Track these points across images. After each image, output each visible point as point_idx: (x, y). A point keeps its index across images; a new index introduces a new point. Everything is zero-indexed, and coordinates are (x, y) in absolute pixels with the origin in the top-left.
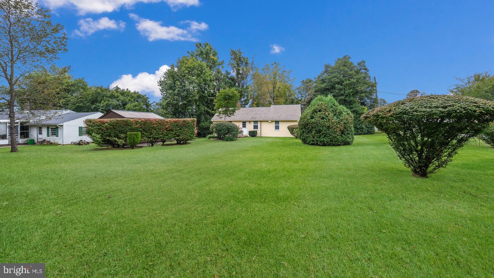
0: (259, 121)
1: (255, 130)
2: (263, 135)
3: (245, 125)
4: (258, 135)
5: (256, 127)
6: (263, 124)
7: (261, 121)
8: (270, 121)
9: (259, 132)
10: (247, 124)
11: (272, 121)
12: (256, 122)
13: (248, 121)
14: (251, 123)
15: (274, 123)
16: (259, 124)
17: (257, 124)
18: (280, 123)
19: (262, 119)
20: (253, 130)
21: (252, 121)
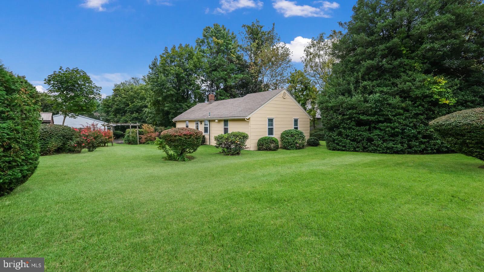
4: (207, 142)
5: (206, 130)
6: (212, 125)
7: (210, 121)
8: (217, 121)
9: (207, 137)
10: (199, 125)
11: (220, 121)
15: (223, 123)
16: (209, 125)
19: (212, 117)
20: (204, 134)
21: (203, 121)
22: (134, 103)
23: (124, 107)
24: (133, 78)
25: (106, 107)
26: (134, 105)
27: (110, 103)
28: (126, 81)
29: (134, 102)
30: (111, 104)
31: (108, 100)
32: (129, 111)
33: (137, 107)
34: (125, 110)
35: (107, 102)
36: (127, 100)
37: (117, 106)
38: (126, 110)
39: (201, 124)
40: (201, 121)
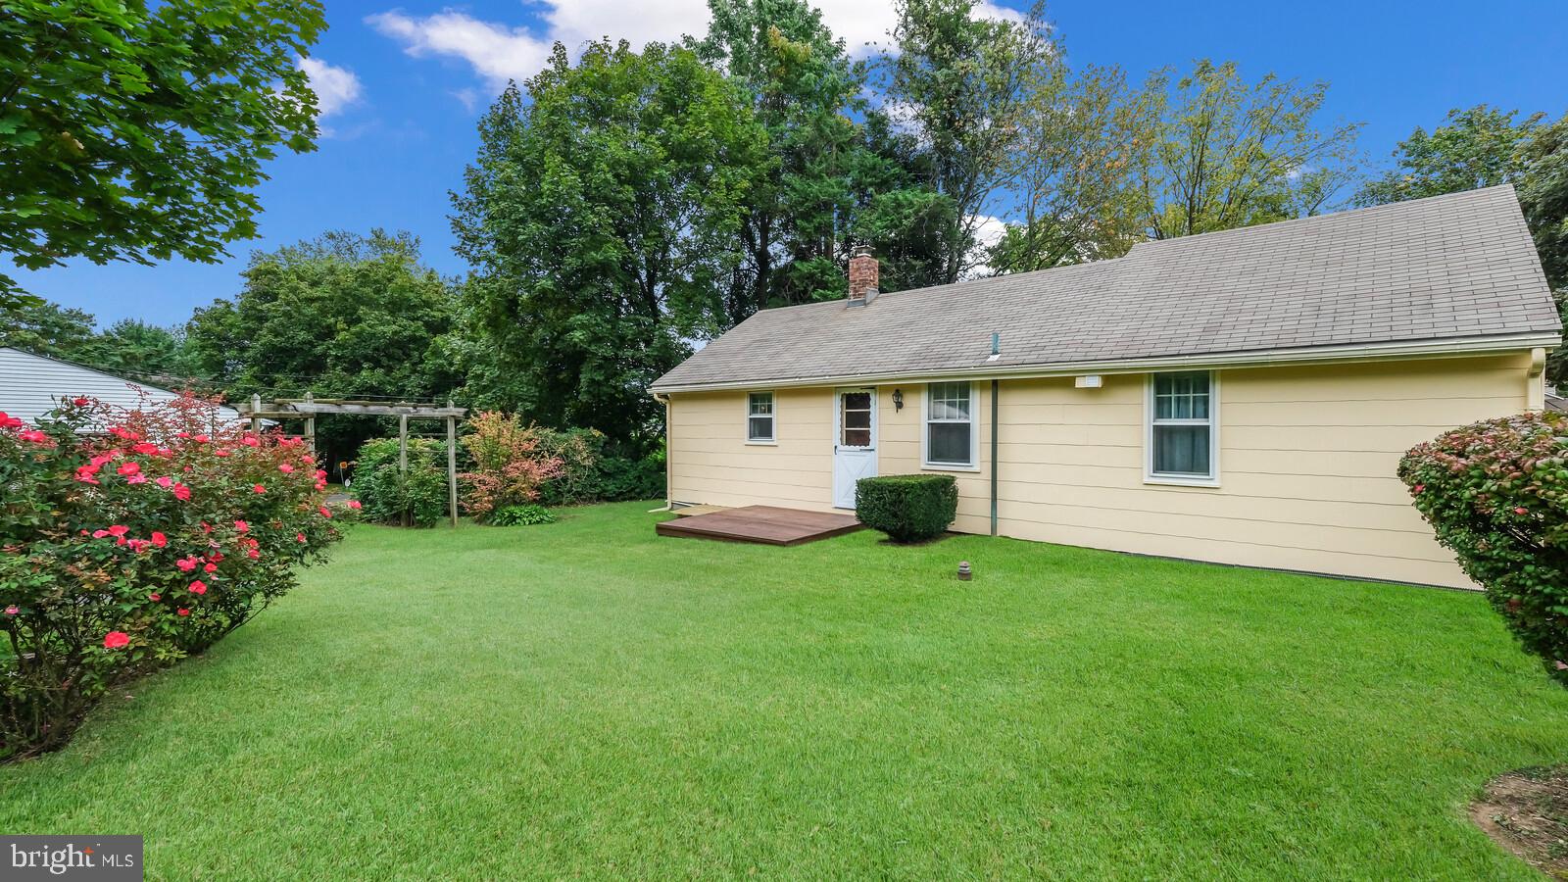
0: (982, 385)
1: (943, 468)
2: (1022, 520)
3: (864, 420)
4: (971, 514)
5: (949, 442)
6: (1018, 409)
7: (995, 387)
8: (1095, 382)
9: (971, 484)
10: (880, 409)
11: (1115, 381)
12: (955, 391)
13: (882, 390)
14: (909, 400)
15: (1146, 396)
16: (979, 411)
17: (965, 407)
18: (1218, 393)
19: (1010, 359)
20: (923, 466)
21: (915, 389)
22: (363, 325)
23: (310, 343)
24: (332, 236)
25: (214, 346)
26: (358, 335)
27: (232, 325)
28: (303, 244)
29: (359, 320)
30: (235, 330)
31: (223, 315)
32: (337, 357)
33: (374, 343)
34: (315, 355)
35: (219, 324)
36: (323, 312)
37: (276, 336)
38: (325, 355)
39: (899, 405)
40: (897, 391)
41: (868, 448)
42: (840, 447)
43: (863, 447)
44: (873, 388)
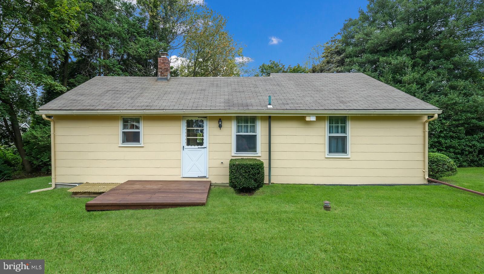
0: (263, 119)
1: (244, 155)
2: (280, 176)
3: (200, 133)
5: (246, 143)
10: (209, 128)
13: (211, 118)
14: (225, 124)
15: (326, 125)
16: (260, 130)
17: (253, 128)
18: (349, 124)
19: (277, 107)
20: (233, 155)
21: (229, 119)
39: (220, 126)
40: (220, 119)
41: (202, 147)
42: (186, 147)
43: (200, 146)
44: (206, 117)
